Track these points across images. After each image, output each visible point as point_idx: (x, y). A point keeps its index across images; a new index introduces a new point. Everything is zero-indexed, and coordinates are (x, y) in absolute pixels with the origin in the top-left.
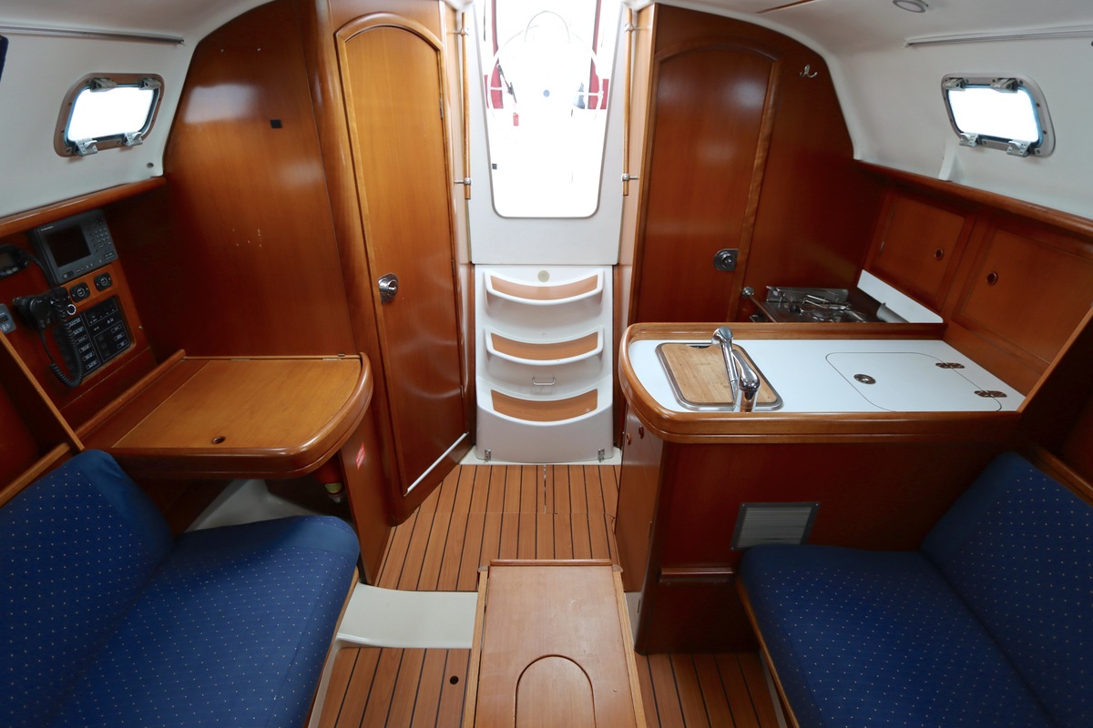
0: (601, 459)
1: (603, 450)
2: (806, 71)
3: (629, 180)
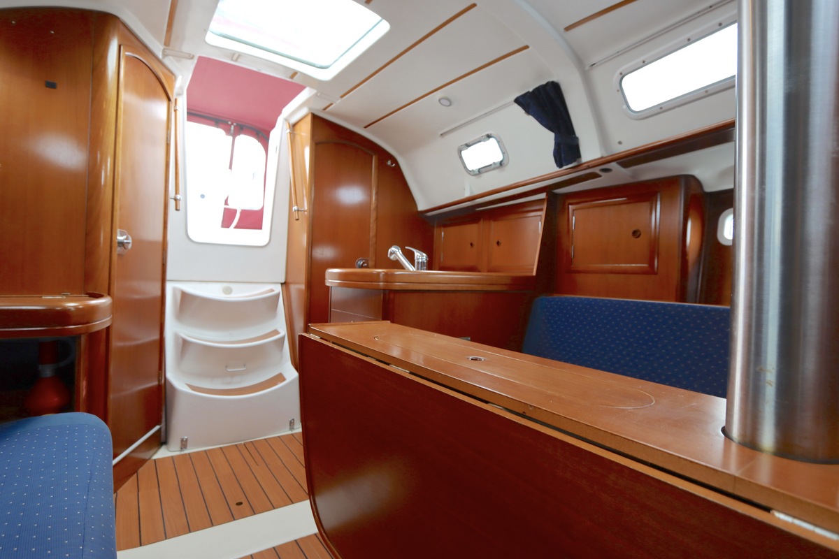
0: (291, 429)
1: (293, 420)
2: (389, 163)
3: (298, 211)
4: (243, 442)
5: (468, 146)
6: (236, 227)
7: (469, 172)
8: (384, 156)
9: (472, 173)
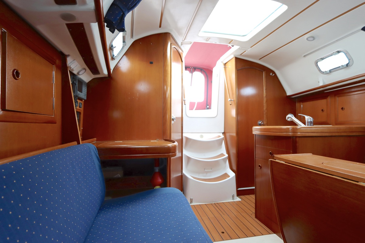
0: (233, 199)
1: (234, 195)
2: (271, 74)
3: (231, 101)
4: (214, 203)
5: (322, 59)
6: (196, 109)
7: (323, 73)
8: (268, 71)
9: (325, 73)
